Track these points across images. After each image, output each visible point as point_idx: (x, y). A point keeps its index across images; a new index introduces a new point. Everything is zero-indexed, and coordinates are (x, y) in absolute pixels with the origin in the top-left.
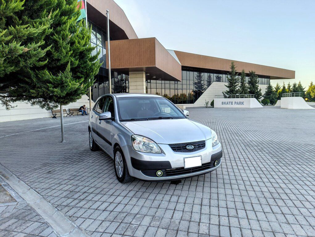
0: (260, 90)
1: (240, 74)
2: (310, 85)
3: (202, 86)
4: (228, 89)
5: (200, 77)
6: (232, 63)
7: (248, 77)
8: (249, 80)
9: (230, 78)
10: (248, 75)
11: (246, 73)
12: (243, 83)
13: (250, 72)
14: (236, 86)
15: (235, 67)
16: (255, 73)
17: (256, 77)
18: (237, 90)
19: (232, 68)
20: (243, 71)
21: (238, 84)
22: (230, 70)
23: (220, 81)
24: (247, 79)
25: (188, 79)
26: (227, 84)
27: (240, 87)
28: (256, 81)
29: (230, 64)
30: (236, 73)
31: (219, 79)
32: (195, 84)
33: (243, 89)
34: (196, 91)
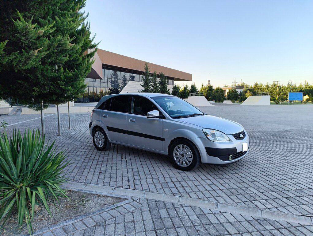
0: (169, 90)
1: (152, 75)
2: (201, 86)
3: (119, 84)
4: (143, 89)
5: (116, 75)
6: (146, 65)
7: (158, 78)
8: (160, 80)
9: (145, 78)
10: (158, 76)
11: (158, 75)
12: (155, 83)
13: (160, 73)
14: (150, 86)
15: (148, 68)
16: (164, 74)
17: (165, 78)
18: (151, 90)
19: (146, 69)
20: (155, 72)
21: (152, 84)
22: (144, 71)
23: (134, 81)
24: (158, 80)
25: (106, 77)
26: (142, 83)
27: (153, 87)
28: (165, 81)
29: (144, 65)
30: (150, 74)
31: (133, 79)
32: (112, 82)
33: (156, 89)
34: (113, 89)
